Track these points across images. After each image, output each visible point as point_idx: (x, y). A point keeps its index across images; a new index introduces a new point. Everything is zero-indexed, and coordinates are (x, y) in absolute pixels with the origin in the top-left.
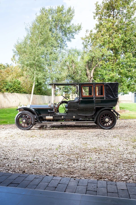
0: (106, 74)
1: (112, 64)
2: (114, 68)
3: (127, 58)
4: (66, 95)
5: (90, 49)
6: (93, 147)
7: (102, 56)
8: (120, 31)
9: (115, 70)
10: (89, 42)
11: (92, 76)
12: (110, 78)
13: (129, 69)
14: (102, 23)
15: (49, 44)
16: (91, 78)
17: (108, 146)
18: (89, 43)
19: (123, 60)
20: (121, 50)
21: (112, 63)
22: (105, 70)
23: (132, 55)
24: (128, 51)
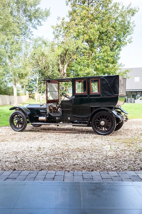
0: (81, 70)
1: (87, 59)
2: (90, 63)
3: (104, 52)
4: (30, 94)
5: (62, 41)
6: (76, 148)
7: (77, 49)
8: (97, 21)
9: (91, 66)
10: (60, 31)
11: (65, 71)
12: (85, 75)
13: (106, 65)
14: (76, 9)
15: (10, 31)
16: (65, 73)
17: (91, 146)
18: (61, 33)
19: (99, 54)
20: (97, 42)
21: (87, 57)
22: (79, 65)
23: (109, 49)
24: (105, 43)
